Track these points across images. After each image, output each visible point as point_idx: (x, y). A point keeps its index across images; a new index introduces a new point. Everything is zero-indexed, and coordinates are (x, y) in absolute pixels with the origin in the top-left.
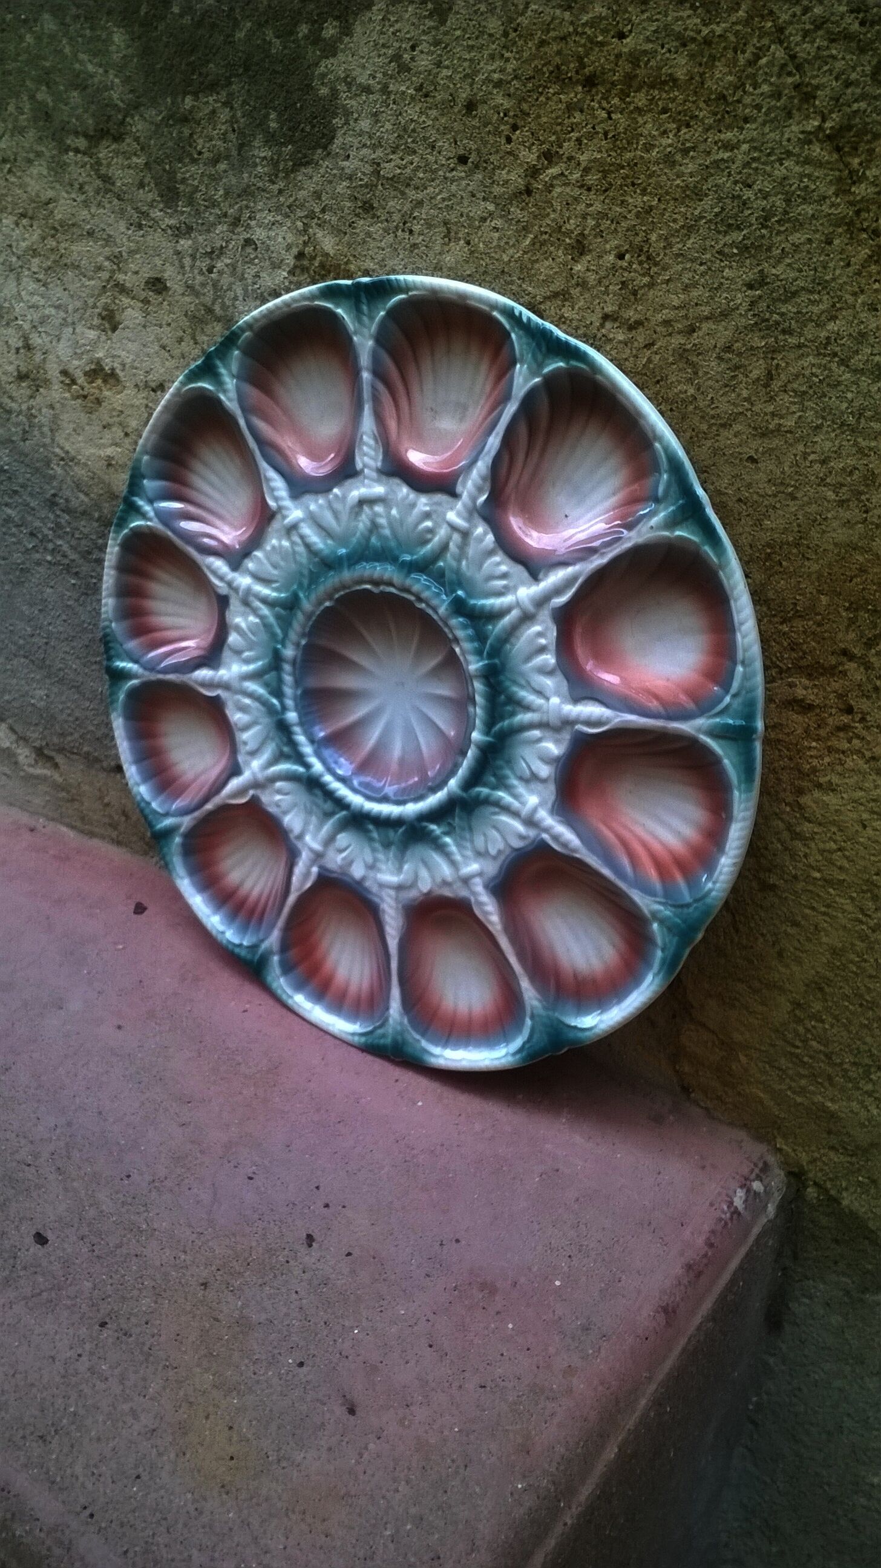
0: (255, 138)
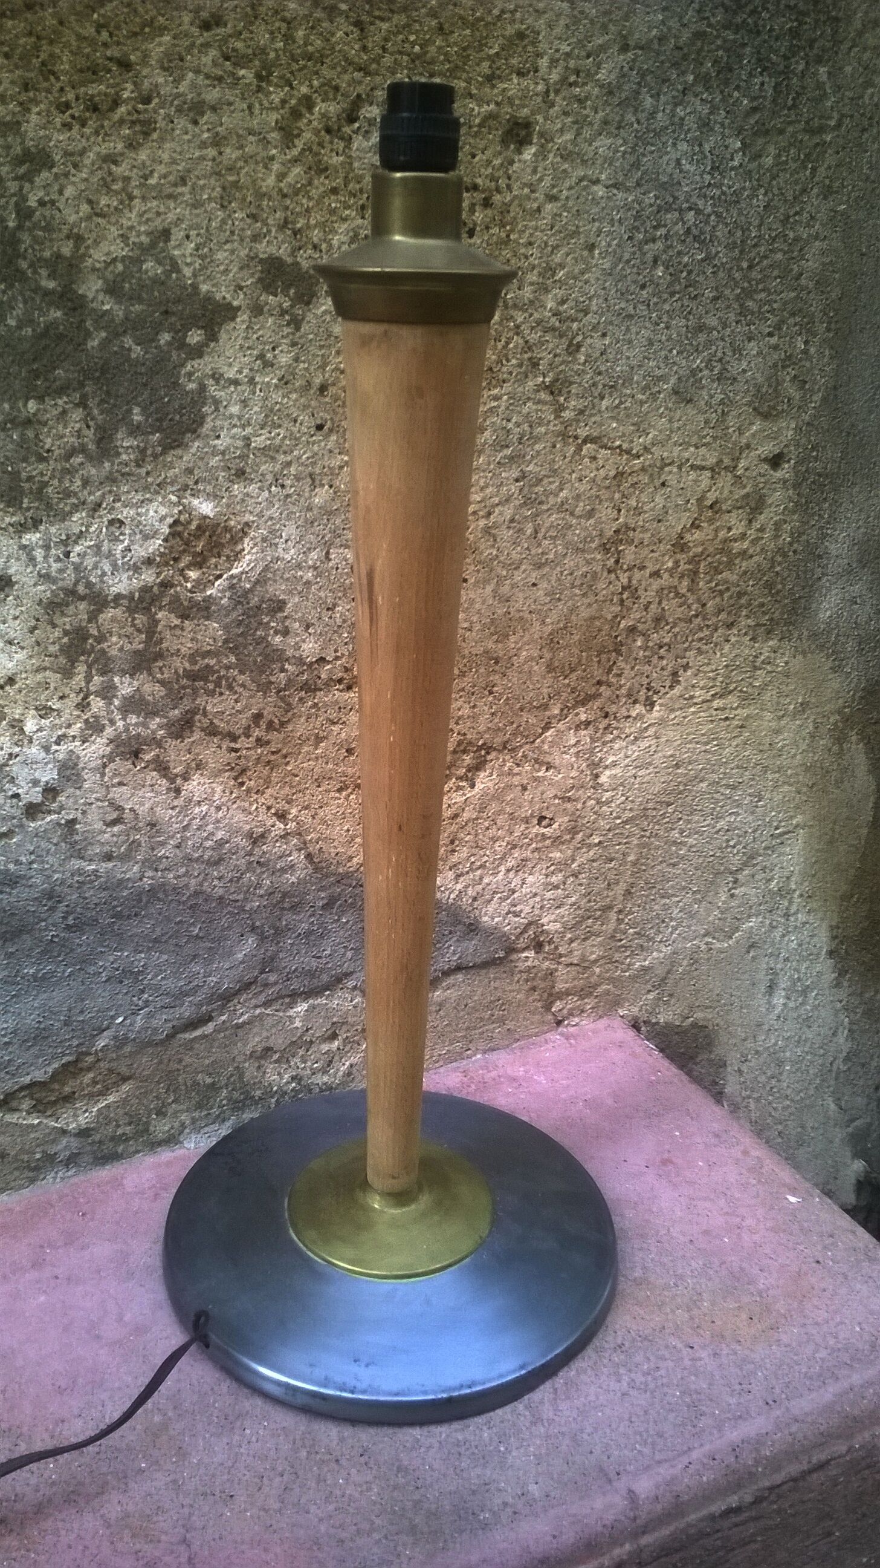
0: (117, 431)
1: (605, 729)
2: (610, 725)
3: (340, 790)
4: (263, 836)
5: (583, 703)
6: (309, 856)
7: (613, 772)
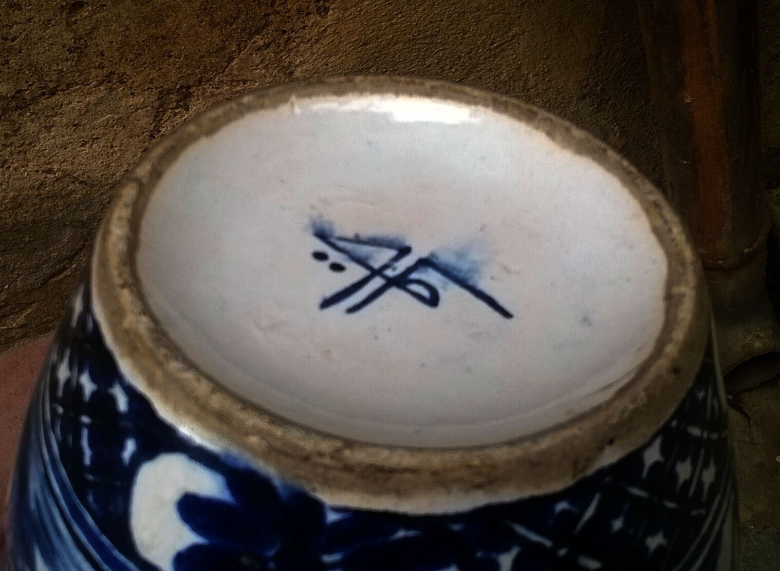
1: (286, 41)
2: (289, 38)
3: (83, 145)
4: (42, 184)
5: (258, 32)
6: (81, 182)
7: (304, 68)
